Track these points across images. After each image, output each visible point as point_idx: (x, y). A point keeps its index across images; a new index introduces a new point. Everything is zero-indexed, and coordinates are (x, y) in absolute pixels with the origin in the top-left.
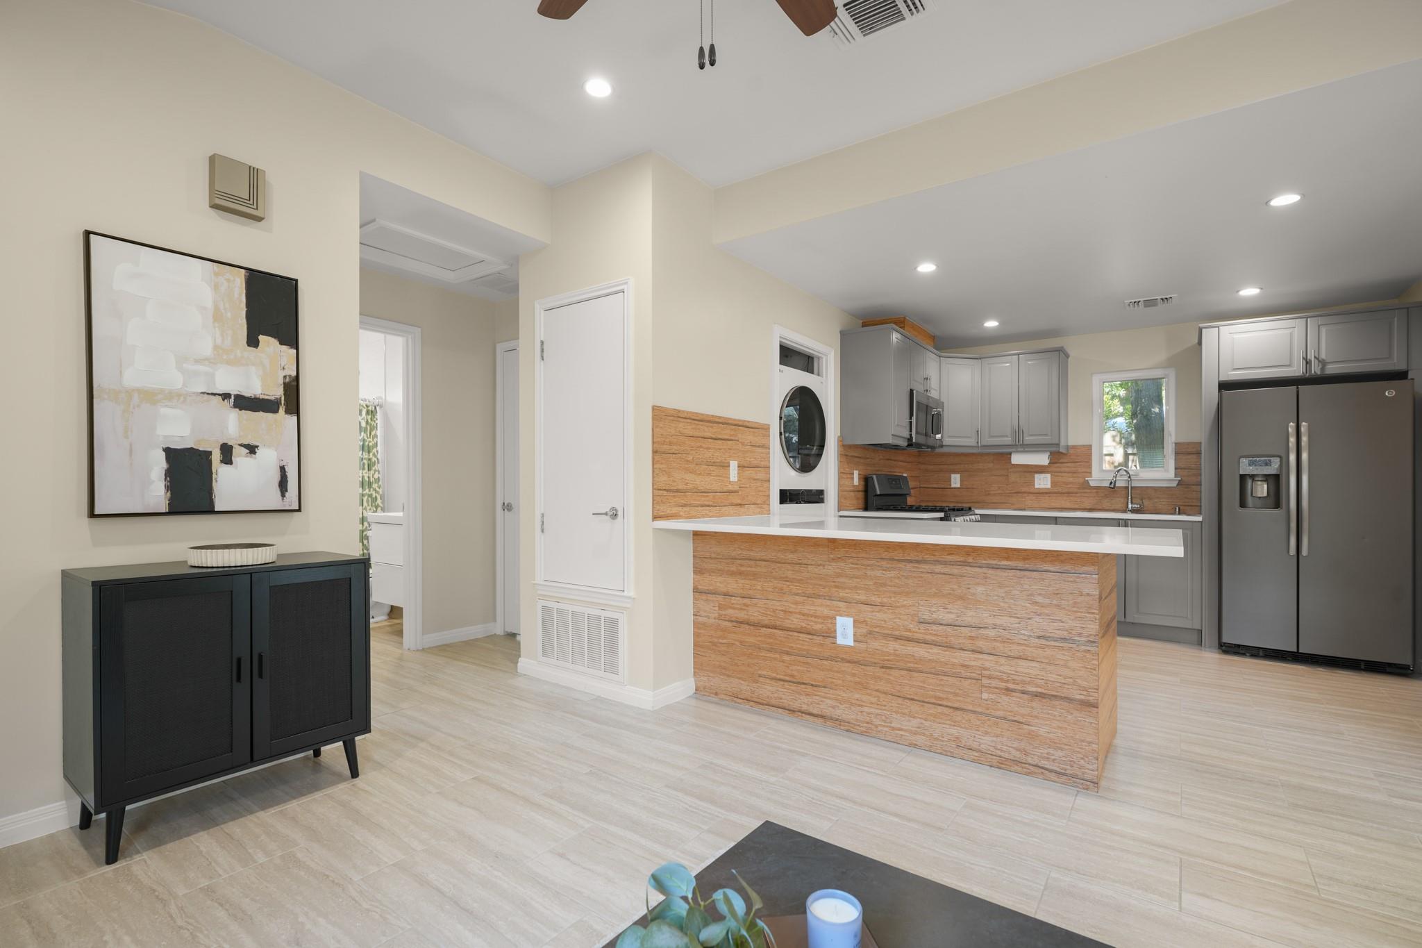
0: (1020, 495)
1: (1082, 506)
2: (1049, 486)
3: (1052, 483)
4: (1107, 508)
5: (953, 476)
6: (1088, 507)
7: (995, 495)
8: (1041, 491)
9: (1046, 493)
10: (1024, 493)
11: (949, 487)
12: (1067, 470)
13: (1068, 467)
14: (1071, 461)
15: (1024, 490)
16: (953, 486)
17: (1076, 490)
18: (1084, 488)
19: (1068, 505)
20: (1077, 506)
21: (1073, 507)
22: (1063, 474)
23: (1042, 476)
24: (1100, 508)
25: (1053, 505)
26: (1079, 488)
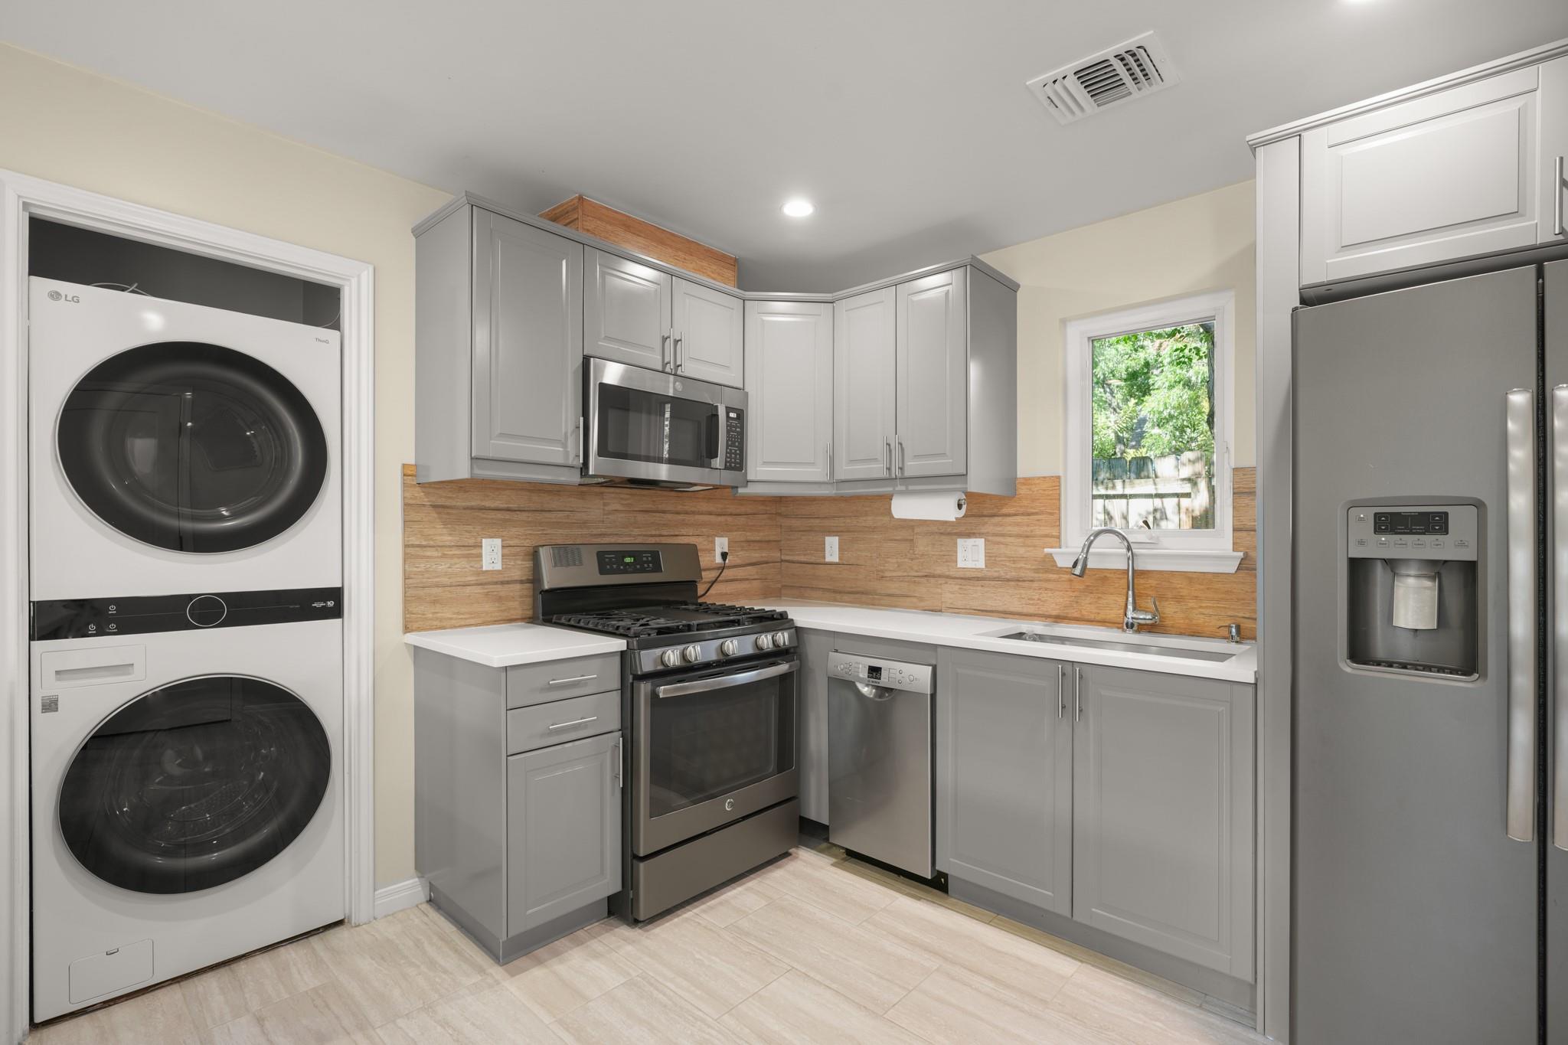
0: (932, 580)
1: (1043, 610)
2: (981, 564)
3: (990, 558)
4: (1092, 617)
5: (828, 539)
6: (1054, 613)
7: (891, 579)
8: (968, 575)
9: (978, 579)
10: (940, 576)
11: (822, 561)
12: (1015, 530)
13: (1018, 524)
14: (1022, 510)
15: (939, 570)
16: (828, 559)
17: (1030, 575)
18: (1047, 571)
19: (1016, 606)
20: (1032, 610)
21: (1025, 611)
22: (1009, 540)
23: (971, 542)
24: (1076, 615)
25: (990, 604)
26: (1036, 571)
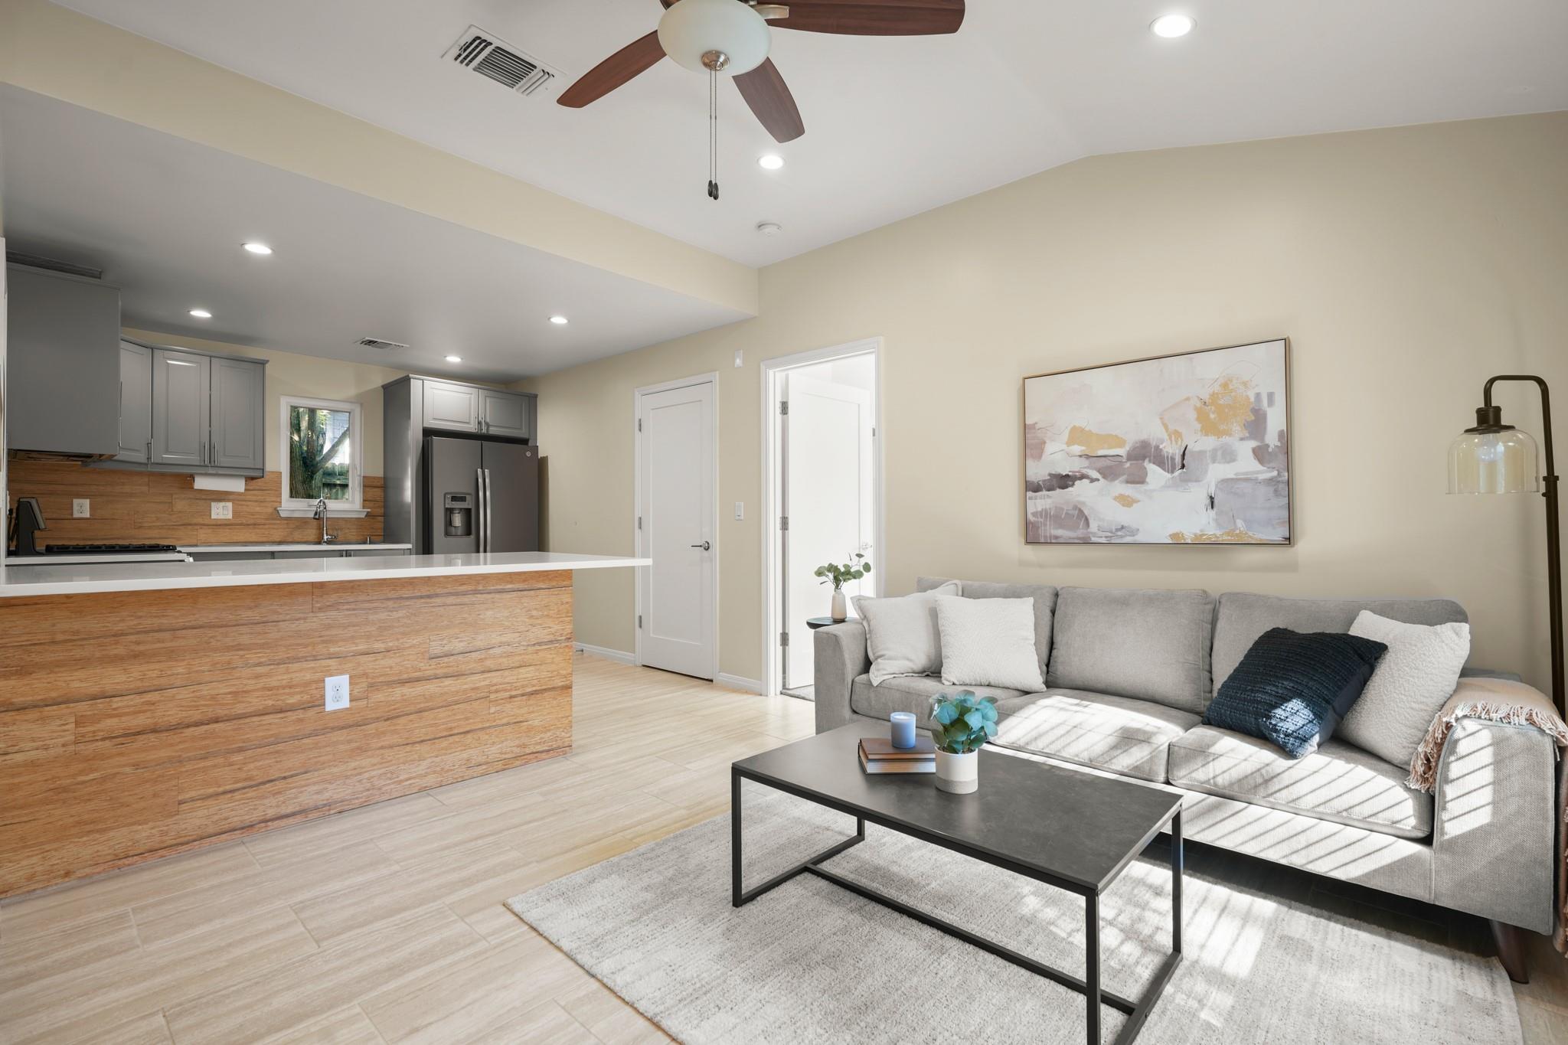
0: (190, 527)
1: (270, 539)
2: (230, 516)
3: (235, 513)
4: (299, 540)
5: (76, 502)
6: (278, 540)
7: (150, 528)
8: (219, 523)
9: (226, 525)
10: (196, 524)
11: (69, 517)
12: (254, 498)
13: (254, 495)
14: (257, 488)
15: (195, 521)
16: (76, 515)
17: (263, 521)
18: (273, 519)
19: (254, 538)
20: (265, 539)
21: (261, 540)
22: (249, 503)
23: (222, 504)
24: (290, 540)
25: (235, 539)
26: (267, 519)
